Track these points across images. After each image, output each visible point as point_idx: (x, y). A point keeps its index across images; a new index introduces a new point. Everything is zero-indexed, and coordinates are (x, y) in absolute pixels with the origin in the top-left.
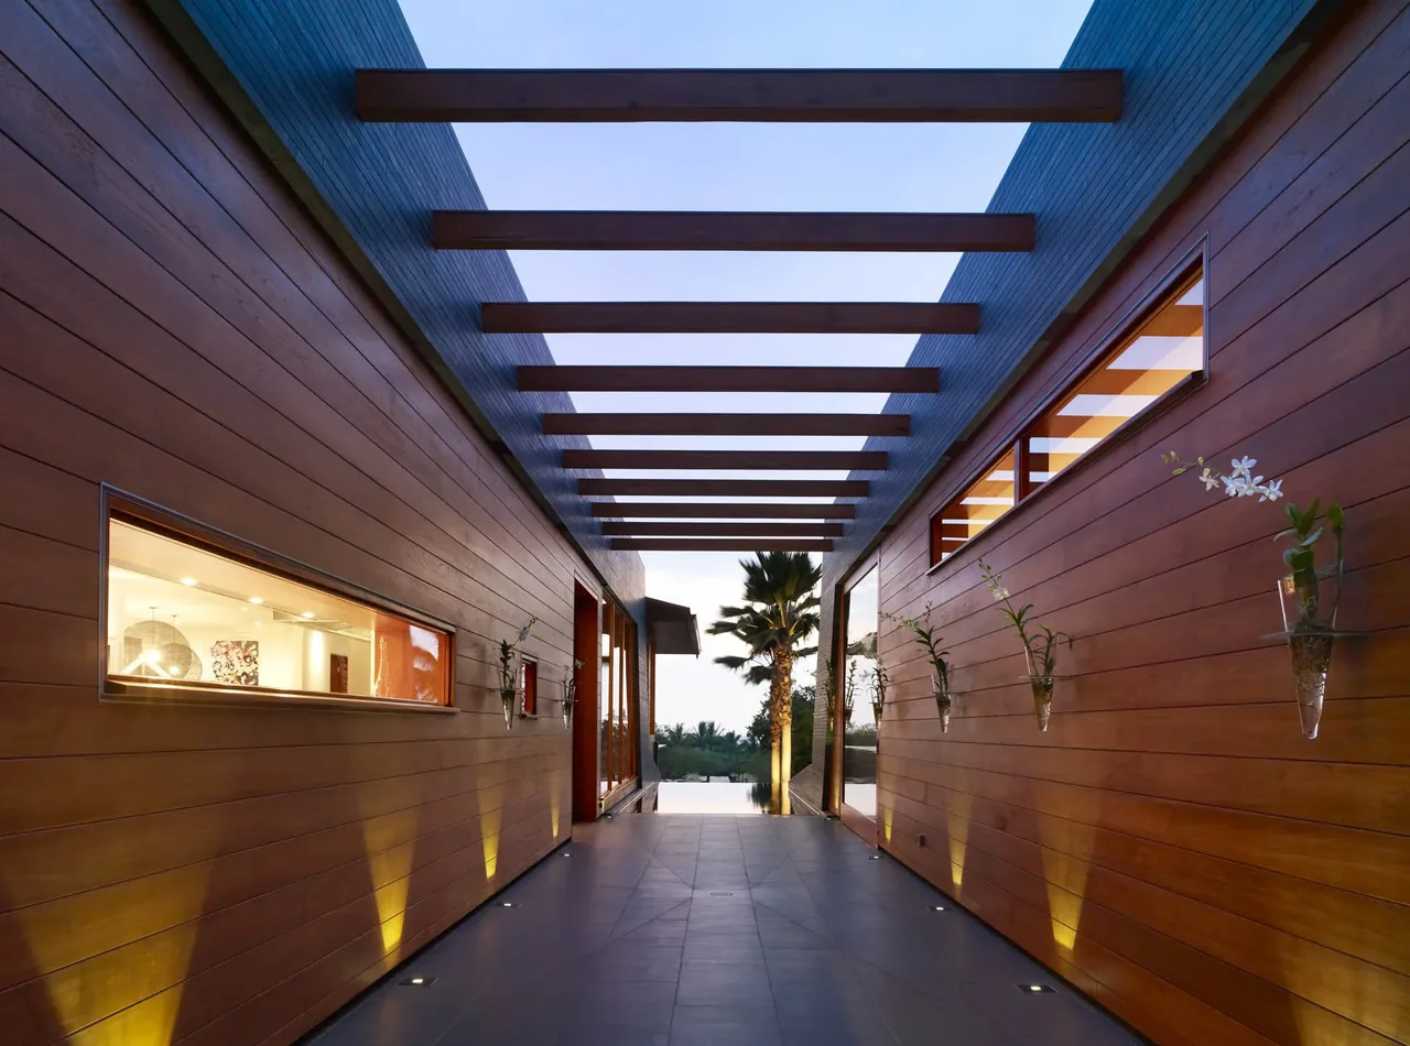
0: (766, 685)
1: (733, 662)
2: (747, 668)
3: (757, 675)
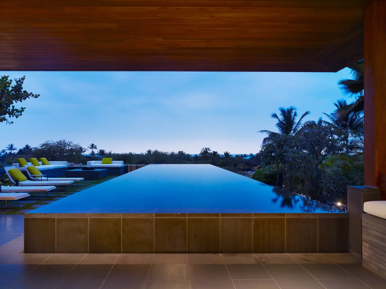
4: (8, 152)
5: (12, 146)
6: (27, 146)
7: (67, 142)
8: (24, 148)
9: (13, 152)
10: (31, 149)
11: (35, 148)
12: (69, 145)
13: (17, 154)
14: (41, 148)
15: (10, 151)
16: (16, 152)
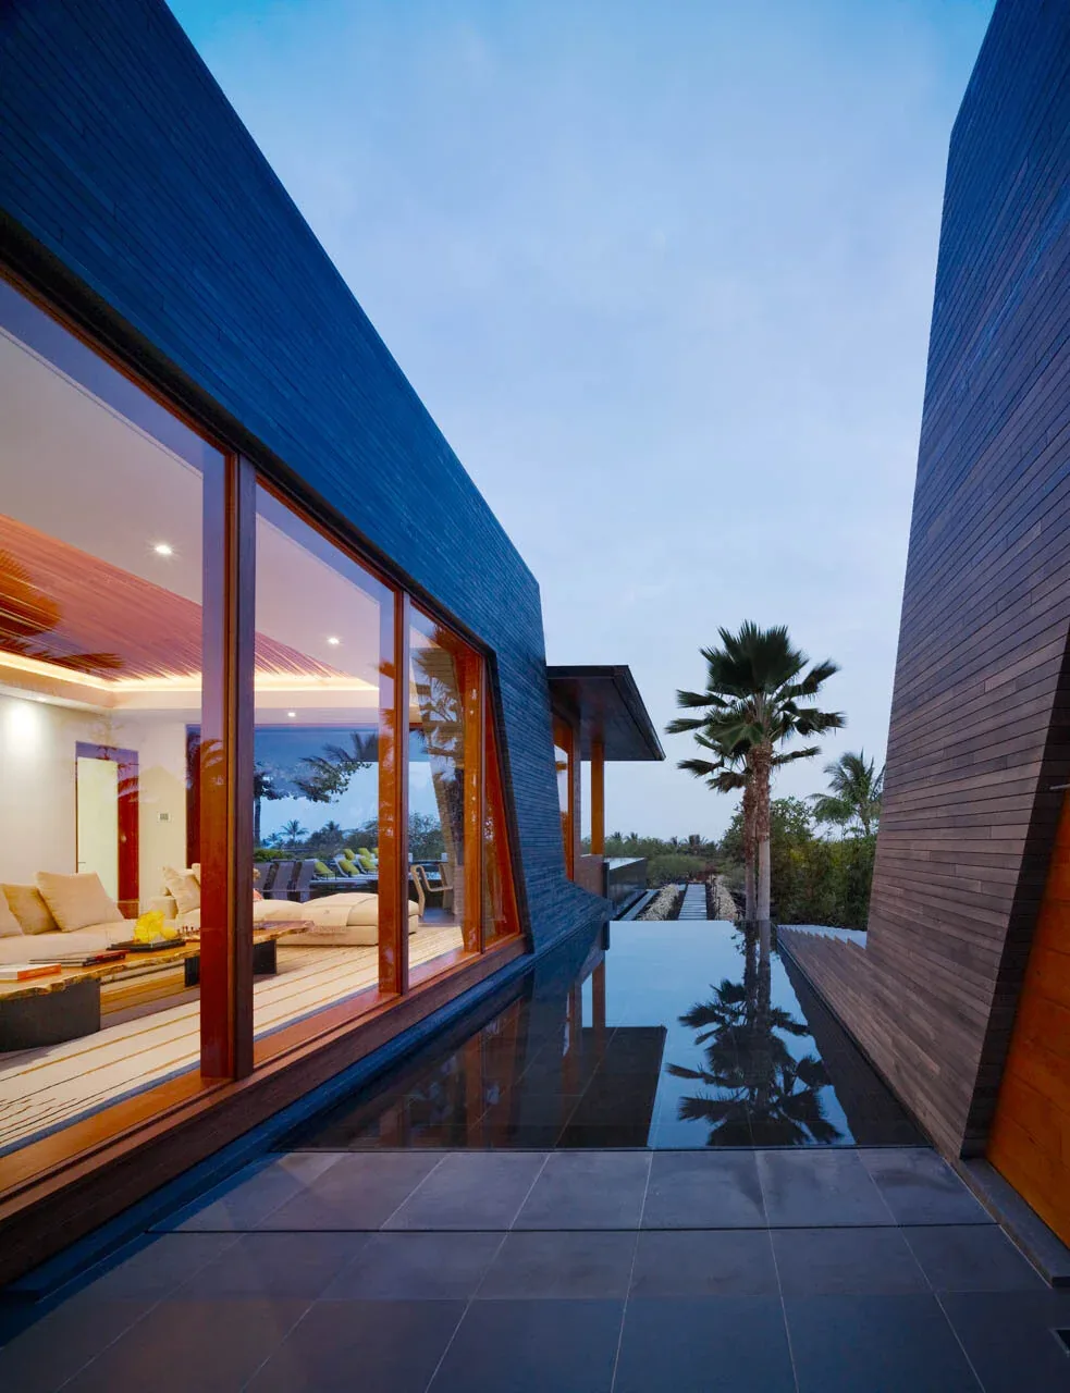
0: (737, 795)
1: (699, 767)
2: (715, 774)
3: (727, 782)
4: (286, 839)
5: (295, 826)
6: (331, 826)
7: (421, 816)
8: (324, 829)
9: (297, 838)
10: (341, 832)
11: (353, 831)
12: (427, 824)
13: (306, 843)
14: (365, 830)
15: (292, 837)
16: (304, 838)
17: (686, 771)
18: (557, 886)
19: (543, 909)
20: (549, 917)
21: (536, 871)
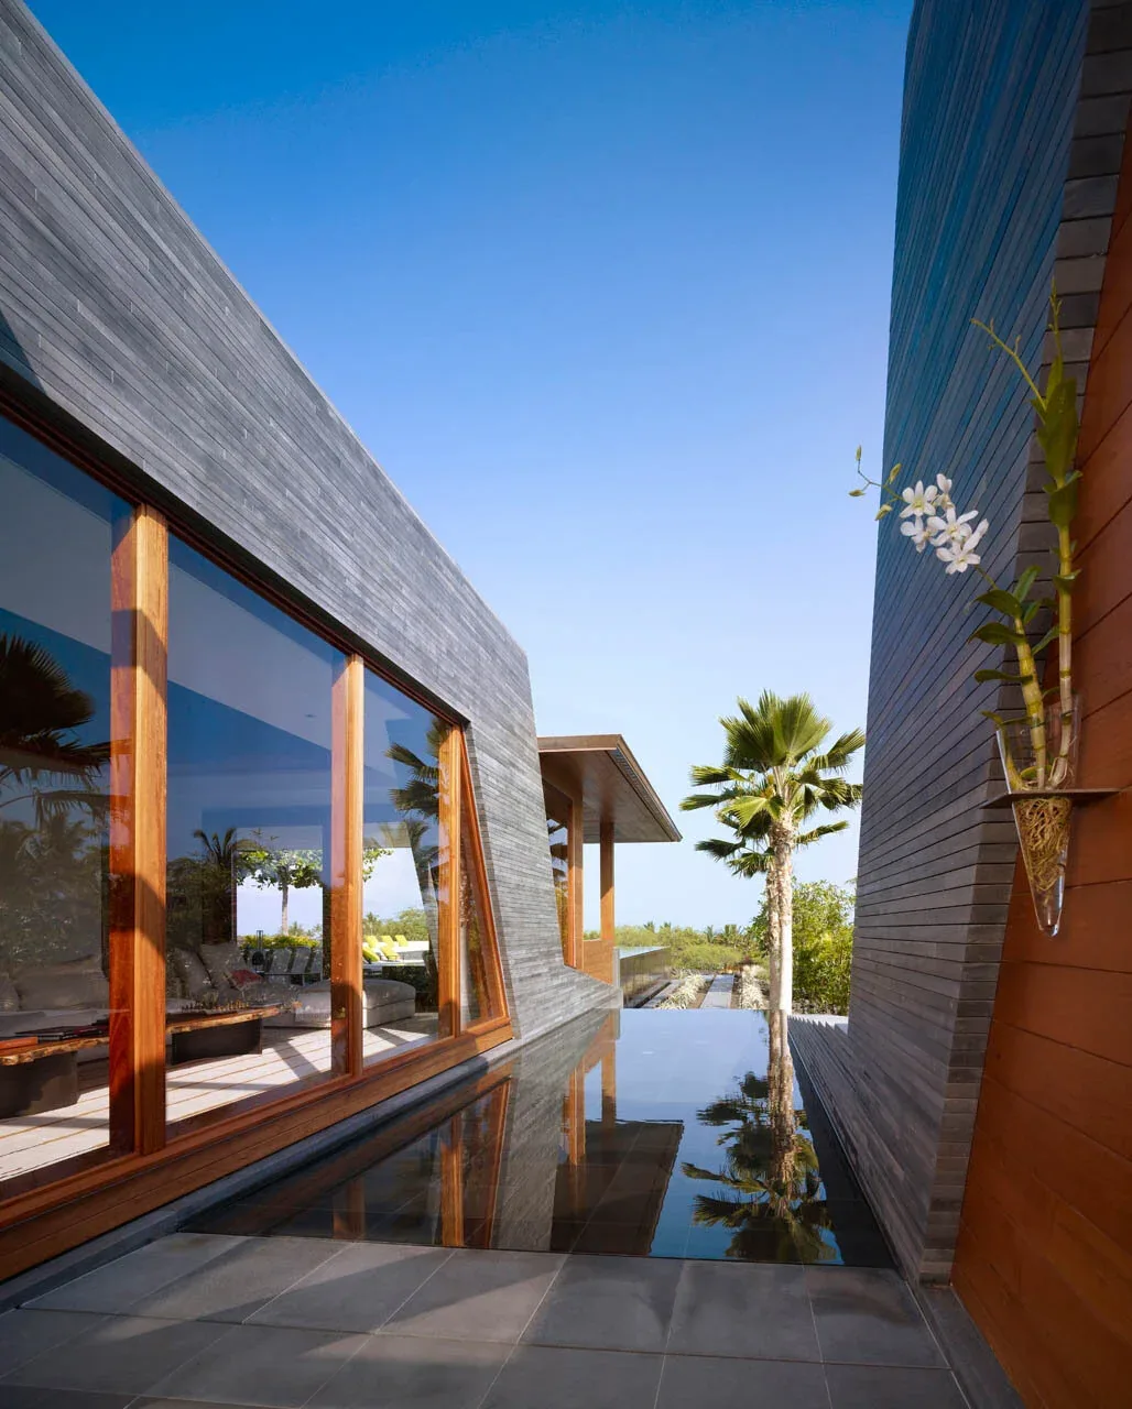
1: (719, 849)
2: (737, 856)
3: (749, 865)
17: (705, 854)
18: (550, 969)
19: (532, 994)
20: (540, 1002)
21: (523, 953)
